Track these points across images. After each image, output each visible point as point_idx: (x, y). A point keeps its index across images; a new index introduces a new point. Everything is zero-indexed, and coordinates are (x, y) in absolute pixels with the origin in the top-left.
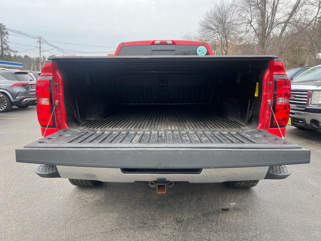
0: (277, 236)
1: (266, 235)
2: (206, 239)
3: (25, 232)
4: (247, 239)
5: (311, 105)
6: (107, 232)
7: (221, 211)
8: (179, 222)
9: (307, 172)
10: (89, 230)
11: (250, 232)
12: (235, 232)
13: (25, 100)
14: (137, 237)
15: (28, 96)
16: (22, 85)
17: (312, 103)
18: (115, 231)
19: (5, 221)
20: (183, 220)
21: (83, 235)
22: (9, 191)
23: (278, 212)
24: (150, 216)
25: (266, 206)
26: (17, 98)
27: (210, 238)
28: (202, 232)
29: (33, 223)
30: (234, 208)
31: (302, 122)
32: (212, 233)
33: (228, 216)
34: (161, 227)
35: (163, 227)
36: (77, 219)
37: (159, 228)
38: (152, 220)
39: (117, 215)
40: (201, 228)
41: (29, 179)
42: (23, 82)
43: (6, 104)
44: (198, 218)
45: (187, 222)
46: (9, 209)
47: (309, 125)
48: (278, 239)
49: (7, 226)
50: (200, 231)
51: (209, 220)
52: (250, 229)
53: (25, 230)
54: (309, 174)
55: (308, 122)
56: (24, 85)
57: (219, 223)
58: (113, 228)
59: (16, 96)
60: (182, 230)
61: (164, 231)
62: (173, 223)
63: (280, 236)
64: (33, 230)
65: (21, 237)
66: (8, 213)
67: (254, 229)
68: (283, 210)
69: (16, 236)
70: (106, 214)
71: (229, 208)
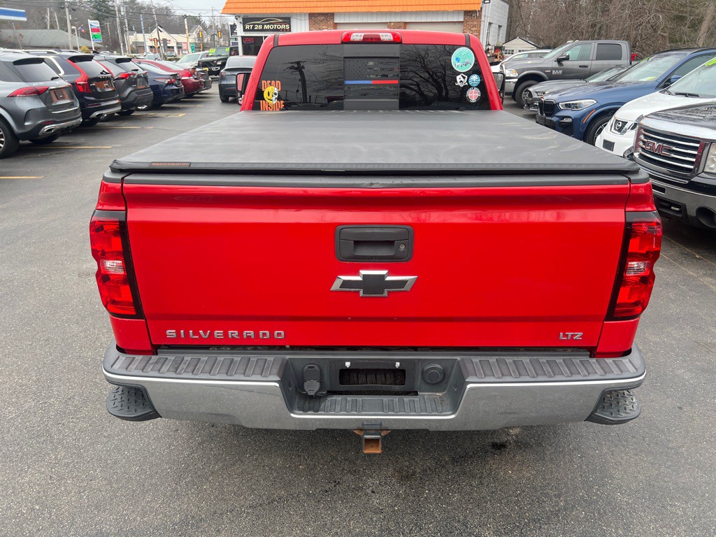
0: (599, 513)
1: (577, 510)
2: (459, 521)
3: (96, 508)
4: (539, 520)
5: (703, 175)
6: (261, 505)
7: (489, 448)
8: (405, 477)
9: (674, 342)
10: (225, 500)
11: (545, 502)
12: (517, 502)
13: (47, 128)
14: (322, 518)
15: (51, 119)
16: (35, 93)
17: (705, 170)
18: (278, 502)
19: (51, 477)
20: (414, 473)
21: (215, 513)
22: (49, 398)
23: (605, 450)
24: (347, 463)
25: (582, 437)
26: (26, 124)
27: (465, 517)
28: (451, 504)
29: (110, 483)
30: (516, 442)
31: (678, 209)
32: (470, 506)
33: (503, 463)
34: (369, 491)
35: (373, 492)
36: (199, 473)
37: (366, 494)
38: (351, 474)
39: (279, 462)
40: (448, 494)
41: (87, 364)
42: (35, 84)
43: (3, 139)
44: (443, 467)
45: (421, 479)
46: (56, 448)
47: (692, 217)
48: (599, 519)
49: (59, 491)
50: (447, 501)
51: (465, 474)
52: (547, 495)
53: (96, 502)
54: (678, 347)
55: (692, 212)
56: (39, 93)
57: (485, 482)
58: (274, 494)
59: (25, 121)
60: (411, 498)
61: (375, 501)
62: (394, 480)
63: (605, 512)
64: (112, 500)
65: (90, 518)
66: (56, 458)
67: (555, 495)
68: (616, 446)
69: (80, 517)
70: (256, 459)
71: (506, 442)
